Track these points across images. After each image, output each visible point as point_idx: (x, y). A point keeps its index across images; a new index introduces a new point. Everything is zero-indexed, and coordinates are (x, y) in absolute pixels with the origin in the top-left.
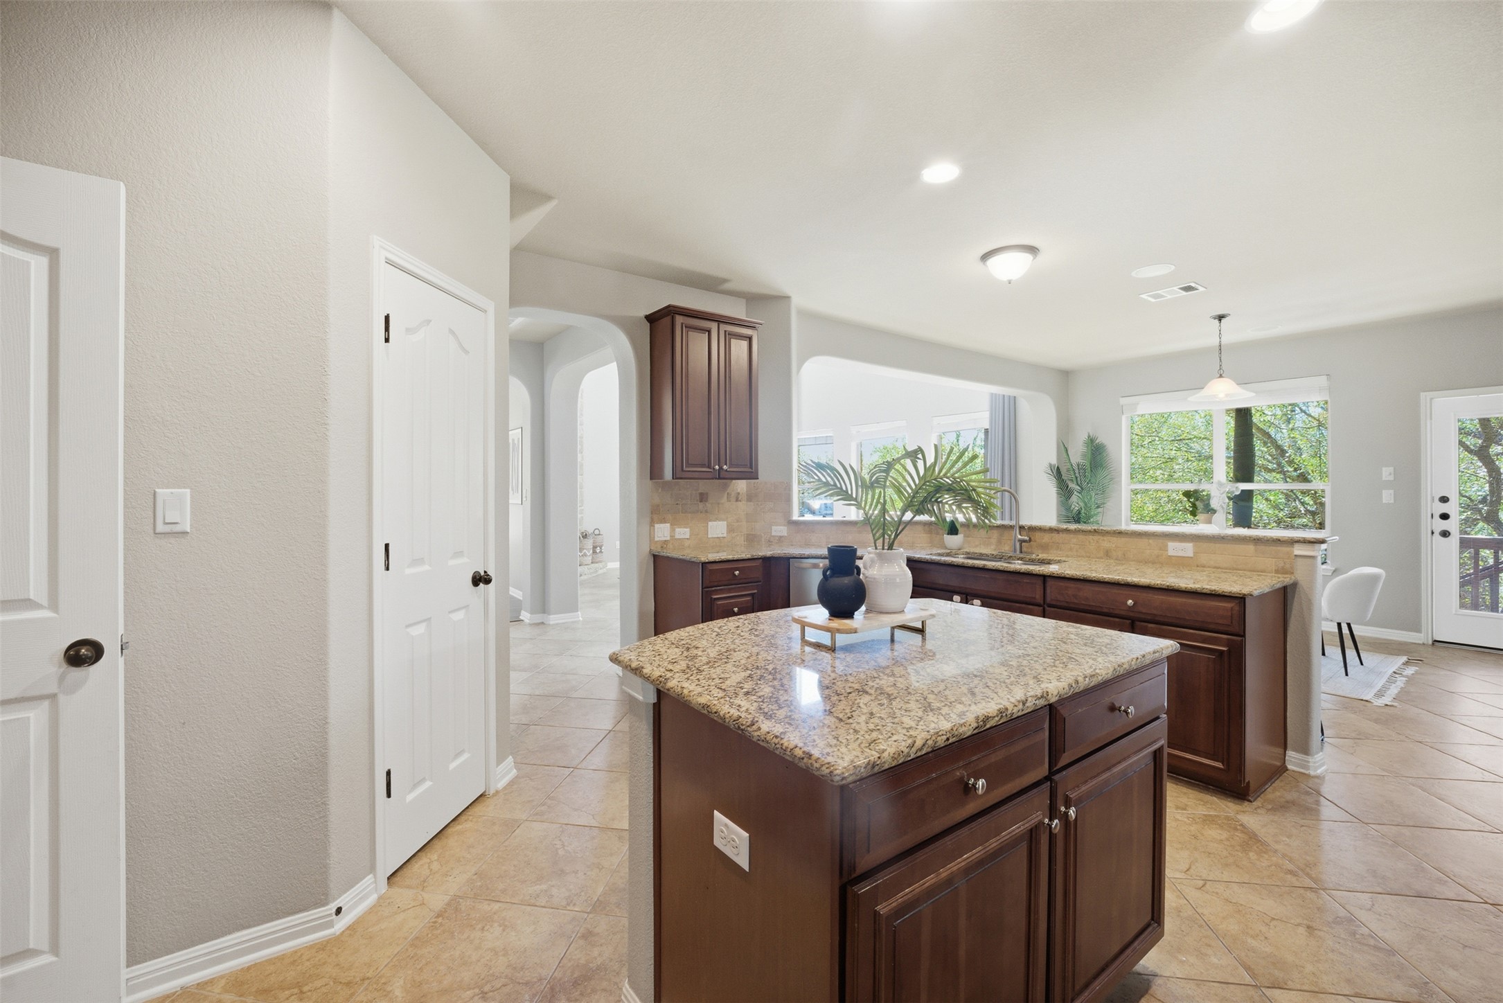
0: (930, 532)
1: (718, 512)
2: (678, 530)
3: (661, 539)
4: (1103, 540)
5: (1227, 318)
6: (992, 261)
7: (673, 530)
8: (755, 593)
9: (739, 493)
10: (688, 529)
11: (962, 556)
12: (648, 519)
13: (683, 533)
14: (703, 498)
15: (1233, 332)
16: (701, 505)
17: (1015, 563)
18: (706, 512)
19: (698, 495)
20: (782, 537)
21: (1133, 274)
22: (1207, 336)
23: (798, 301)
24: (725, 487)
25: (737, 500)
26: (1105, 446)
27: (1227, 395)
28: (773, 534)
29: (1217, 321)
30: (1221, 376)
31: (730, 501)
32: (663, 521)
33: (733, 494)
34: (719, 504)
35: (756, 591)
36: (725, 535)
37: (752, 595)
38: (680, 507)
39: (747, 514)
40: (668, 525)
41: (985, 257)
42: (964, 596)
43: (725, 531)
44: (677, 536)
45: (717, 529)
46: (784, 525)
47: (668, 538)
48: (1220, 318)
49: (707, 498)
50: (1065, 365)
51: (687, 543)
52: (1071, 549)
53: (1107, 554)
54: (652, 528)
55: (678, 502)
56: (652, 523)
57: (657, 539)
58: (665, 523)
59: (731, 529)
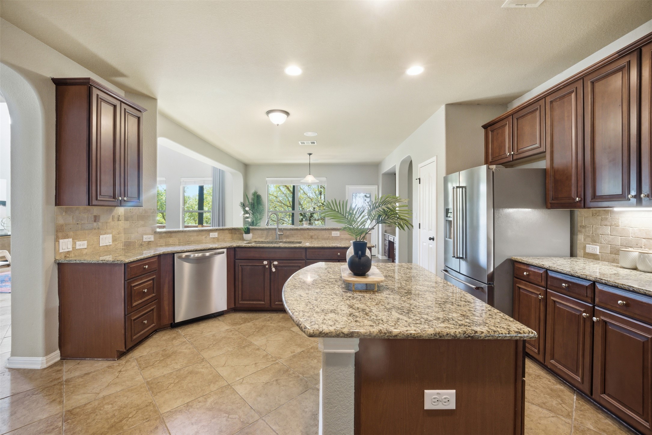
0: (232, 233)
1: (107, 228)
2: (78, 243)
3: (65, 251)
4: (310, 232)
5: (312, 155)
6: (271, 115)
7: (74, 243)
8: (154, 278)
9: (119, 216)
10: (86, 242)
11: (254, 243)
12: (53, 237)
13: (82, 244)
14: (96, 219)
15: (314, 160)
16: (95, 224)
17: (279, 244)
18: (99, 228)
19: (93, 217)
20: (151, 241)
21: (305, 134)
22: (305, 160)
23: (162, 104)
24: (111, 211)
25: (118, 220)
26: (260, 196)
27: (311, 181)
28: (144, 240)
29: (309, 155)
30: (310, 174)
31: (114, 221)
32: (66, 237)
33: (116, 216)
34: (107, 223)
35: (155, 276)
36: (111, 244)
37: (153, 279)
38: (80, 226)
39: (124, 229)
40: (71, 240)
41: (268, 112)
42: (269, 261)
43: (111, 241)
44: (78, 247)
45: (106, 240)
46: (152, 235)
47: (71, 250)
48: (310, 154)
49: (99, 219)
50: (247, 161)
51: (85, 252)
52: (298, 237)
53: (312, 237)
54: (57, 243)
55: (78, 222)
56: (57, 240)
57: (61, 251)
58: (68, 238)
59: (114, 240)
